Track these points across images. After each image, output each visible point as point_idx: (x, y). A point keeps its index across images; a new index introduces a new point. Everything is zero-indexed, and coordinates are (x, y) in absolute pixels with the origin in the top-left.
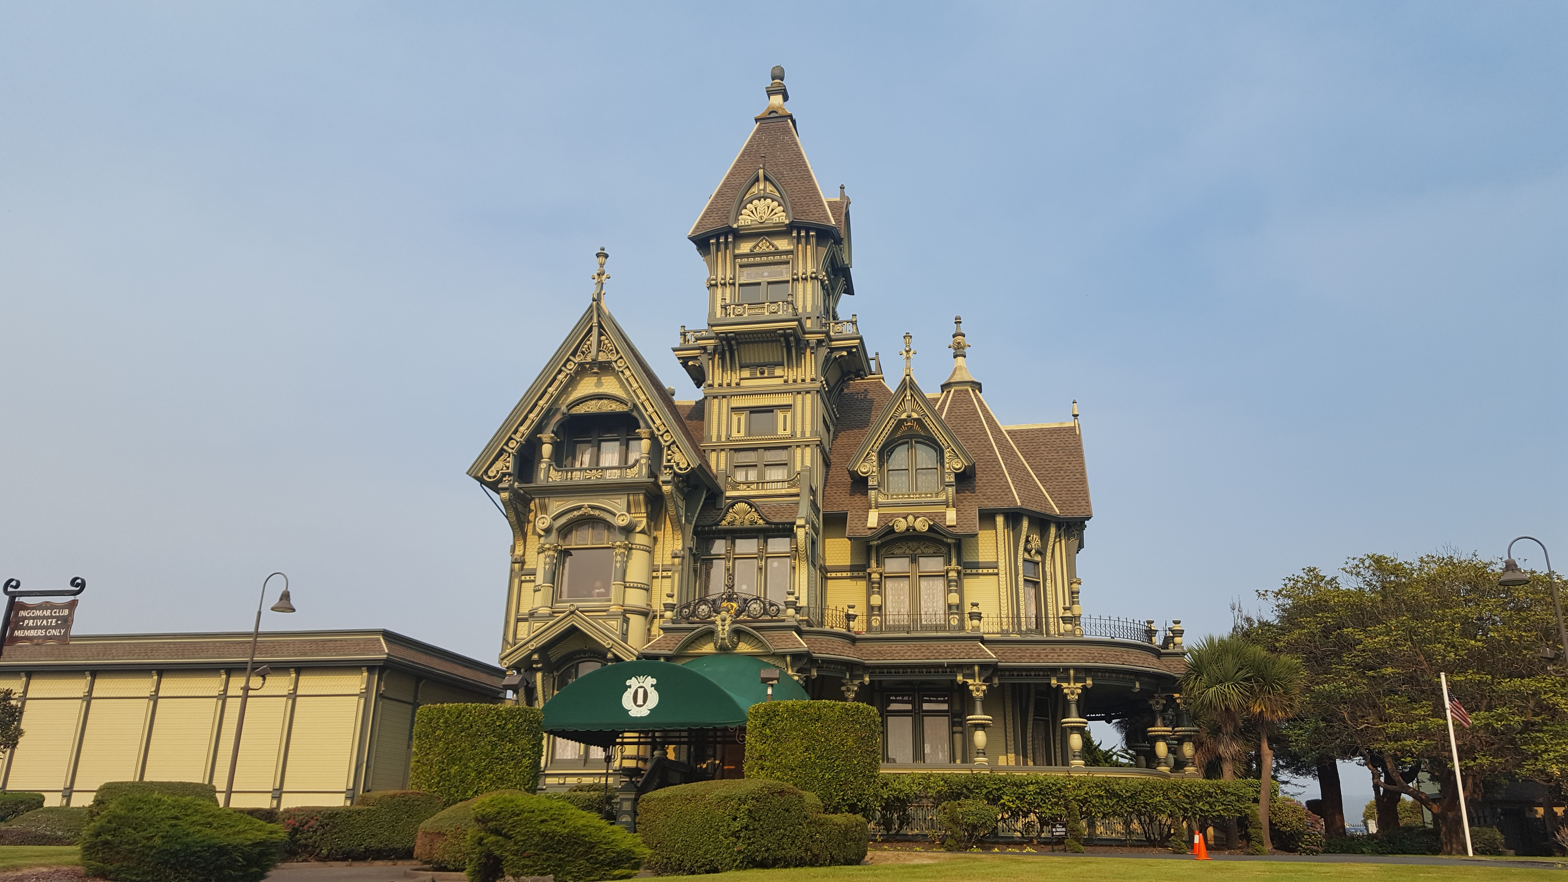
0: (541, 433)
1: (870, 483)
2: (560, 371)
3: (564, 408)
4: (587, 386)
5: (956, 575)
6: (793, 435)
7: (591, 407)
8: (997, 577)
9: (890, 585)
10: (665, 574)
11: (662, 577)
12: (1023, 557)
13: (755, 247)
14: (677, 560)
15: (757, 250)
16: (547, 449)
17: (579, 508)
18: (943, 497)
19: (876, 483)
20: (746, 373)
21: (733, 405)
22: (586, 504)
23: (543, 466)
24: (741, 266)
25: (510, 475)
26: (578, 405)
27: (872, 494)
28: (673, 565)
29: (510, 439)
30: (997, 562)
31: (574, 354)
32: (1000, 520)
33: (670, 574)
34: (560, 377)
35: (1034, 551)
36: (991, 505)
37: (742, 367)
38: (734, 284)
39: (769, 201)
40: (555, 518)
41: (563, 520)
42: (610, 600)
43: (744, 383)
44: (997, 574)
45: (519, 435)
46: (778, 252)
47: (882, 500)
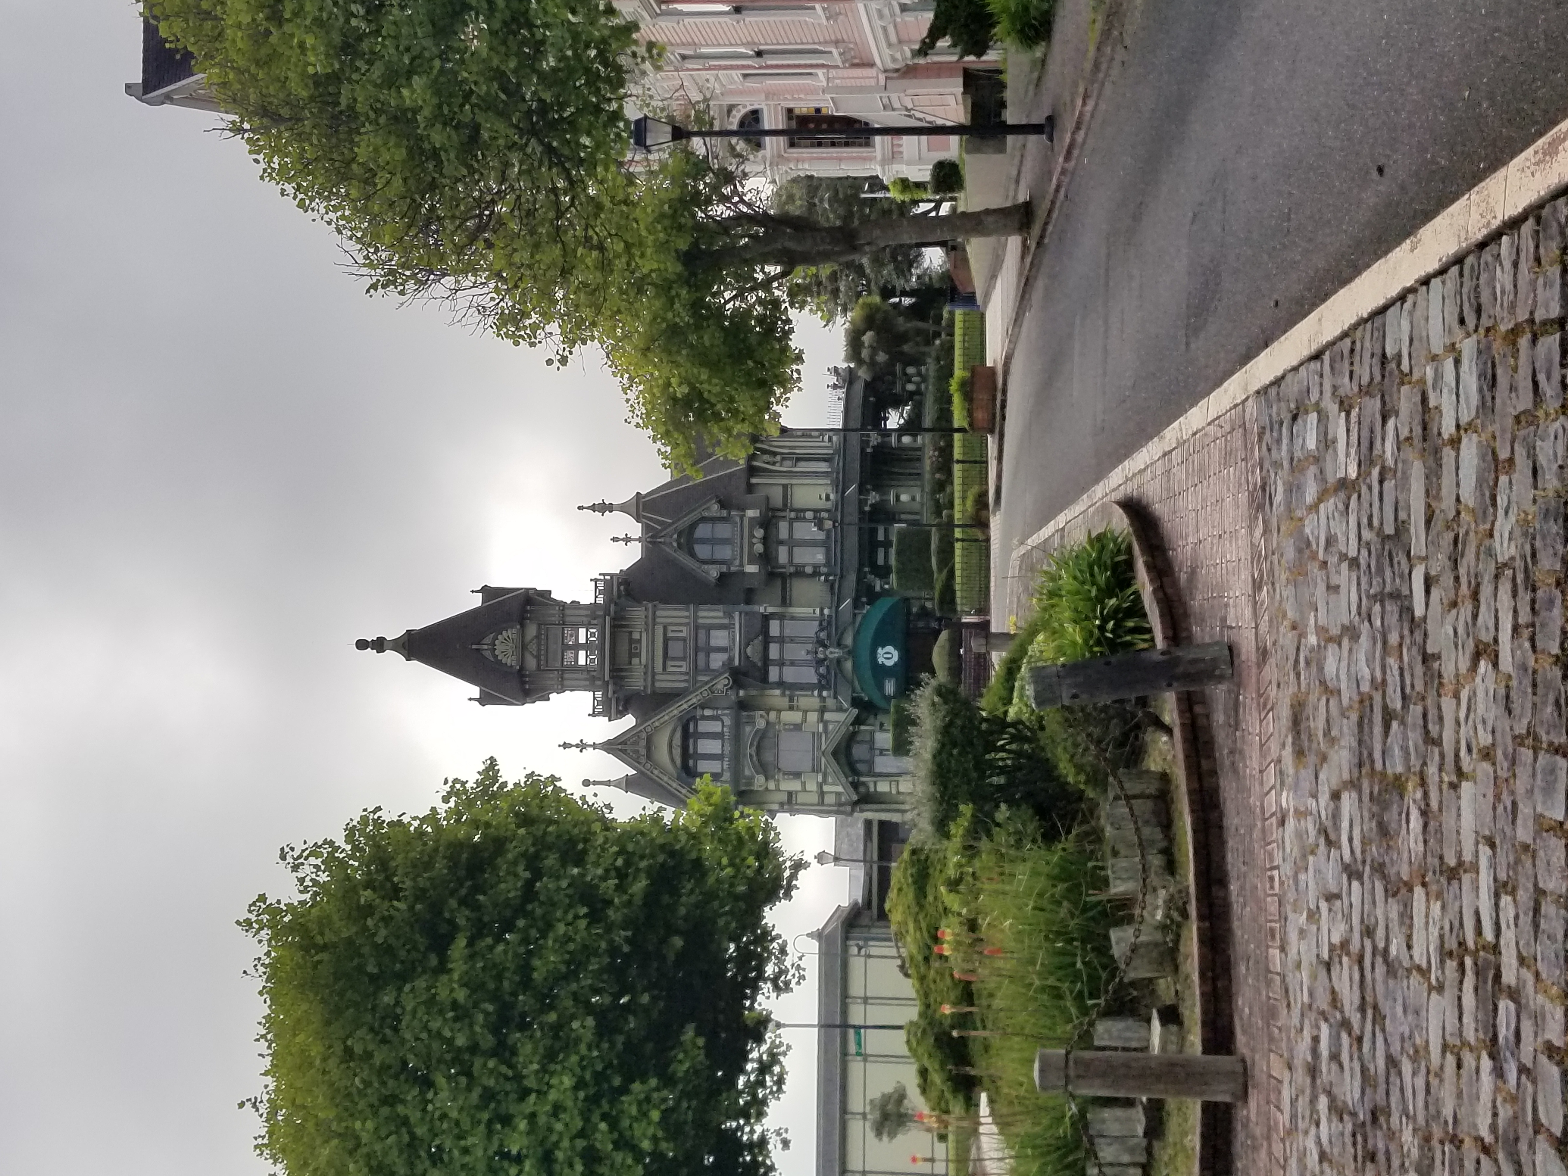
1: (725, 571)
2: (652, 773)
3: (677, 771)
4: (663, 755)
5: (791, 513)
6: (687, 625)
7: (677, 753)
8: (793, 486)
9: (796, 560)
12: (779, 467)
14: (786, 694)
15: (535, 653)
18: (738, 519)
19: (725, 567)
20: (637, 661)
21: (661, 670)
22: (749, 751)
24: (547, 666)
26: (675, 762)
27: (732, 569)
28: (789, 697)
30: (782, 485)
32: (754, 481)
34: (656, 772)
35: (774, 460)
36: (743, 486)
37: (632, 663)
39: (497, 642)
40: (758, 772)
43: (644, 662)
46: (538, 637)
47: (737, 562)
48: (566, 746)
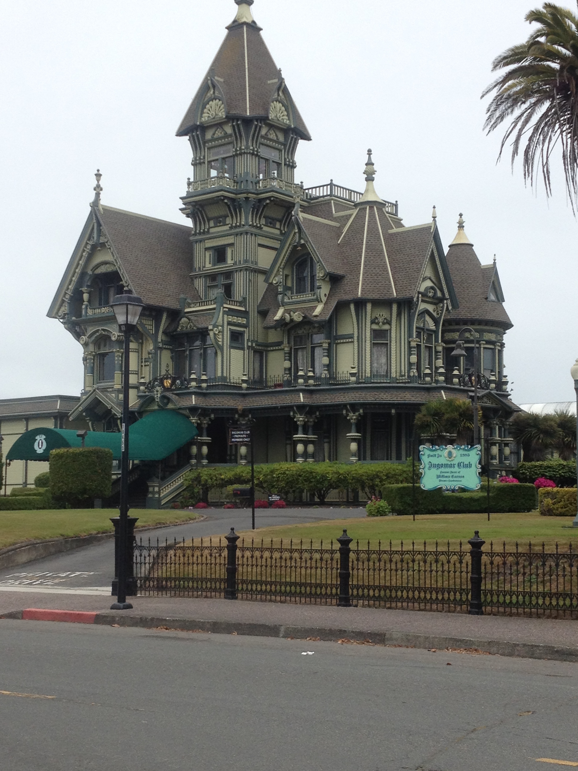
0: (82, 287)
1: (279, 290)
2: (84, 251)
3: (90, 272)
4: (99, 258)
5: (327, 345)
6: (235, 264)
7: (102, 270)
8: (352, 344)
10: (146, 364)
11: (145, 366)
12: (371, 329)
13: (214, 134)
14: (150, 356)
15: (216, 136)
16: (86, 296)
17: (97, 331)
18: (316, 296)
19: (282, 290)
20: (212, 224)
21: (206, 246)
22: (100, 328)
23: (84, 307)
24: (208, 149)
25: (67, 314)
26: (97, 268)
27: (280, 297)
28: (149, 358)
29: (66, 293)
30: (353, 334)
31: (89, 239)
32: (352, 307)
33: (149, 363)
34: (84, 254)
35: (381, 324)
36: (346, 297)
37: (209, 220)
38: (204, 163)
39: (217, 100)
40: (90, 337)
41: (93, 338)
42: (114, 381)
43: (212, 230)
44: (353, 342)
45: (69, 290)
46: (226, 136)
47: (286, 300)
48: (98, 176)
